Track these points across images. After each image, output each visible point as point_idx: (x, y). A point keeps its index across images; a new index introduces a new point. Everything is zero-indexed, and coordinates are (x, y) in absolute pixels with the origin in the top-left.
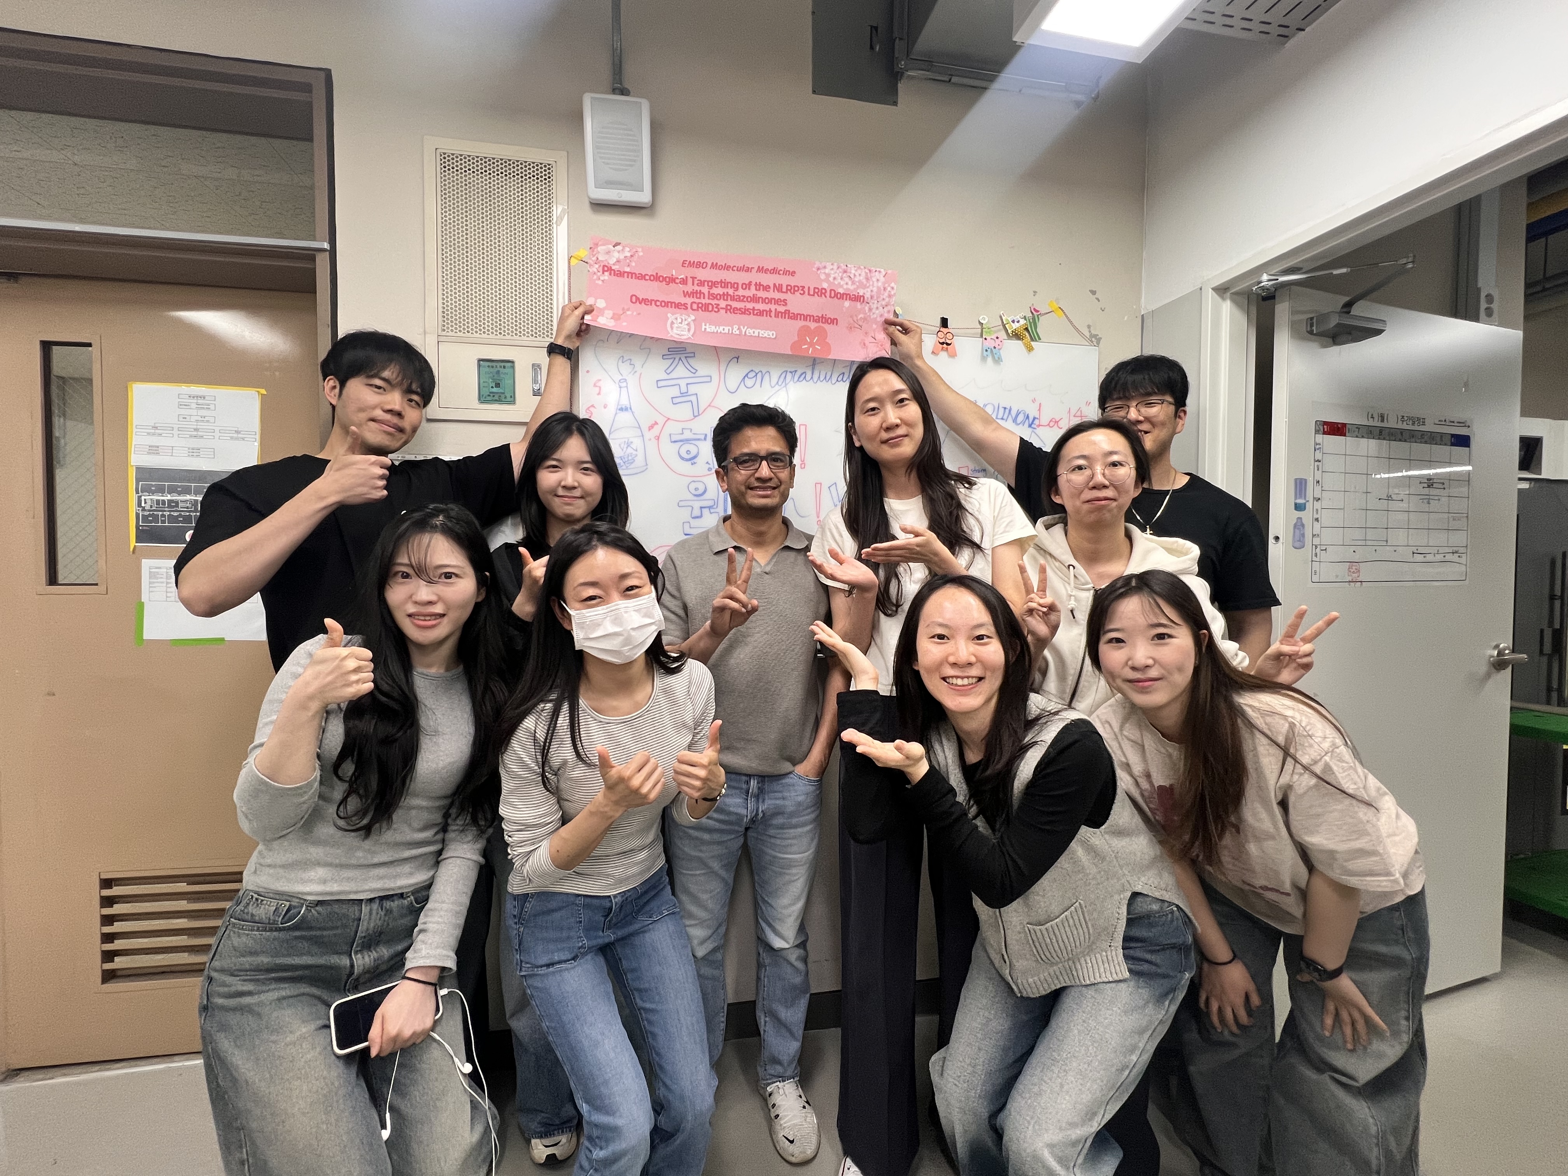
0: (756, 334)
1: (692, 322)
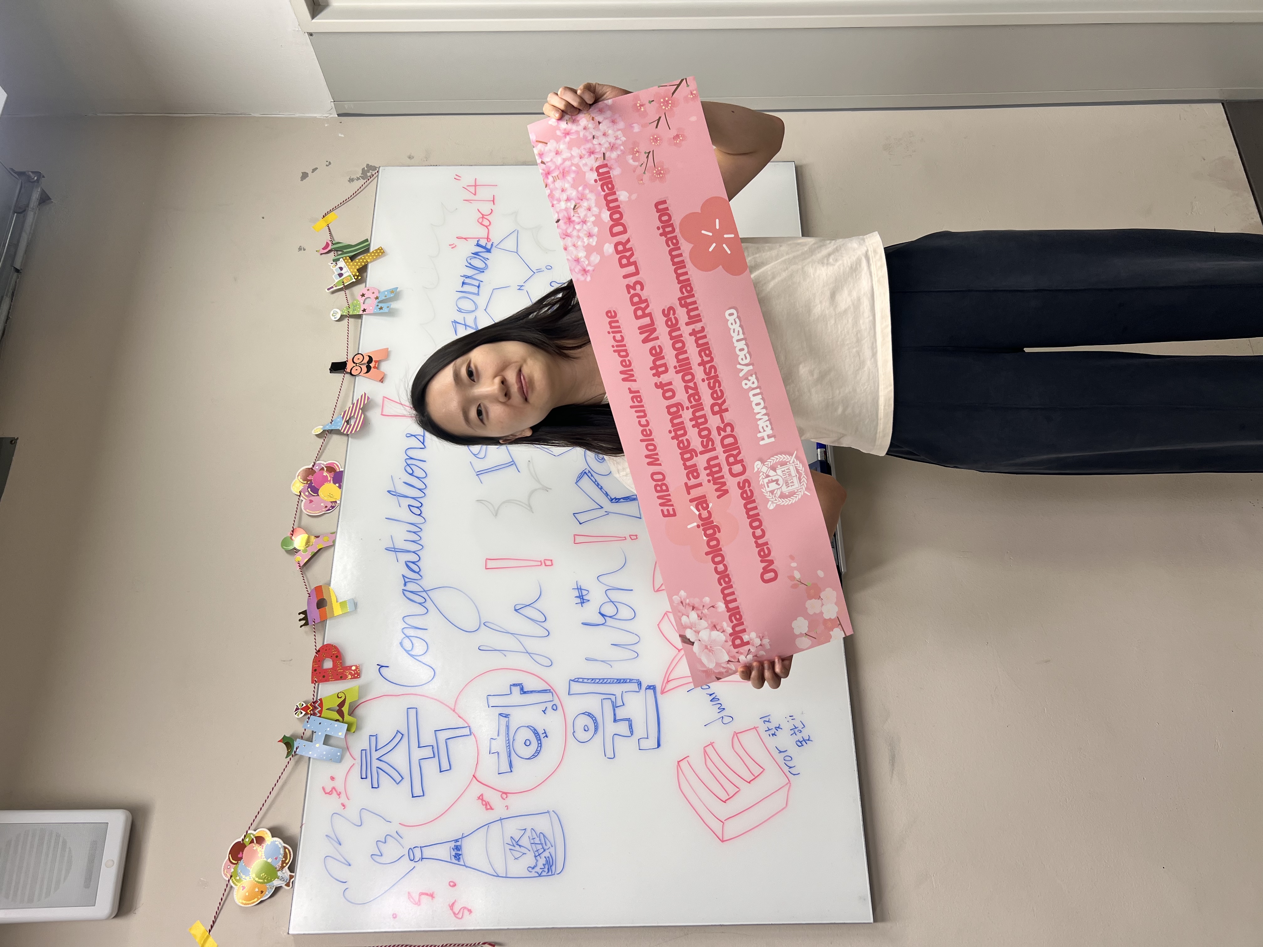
0: (742, 344)
1: (768, 464)
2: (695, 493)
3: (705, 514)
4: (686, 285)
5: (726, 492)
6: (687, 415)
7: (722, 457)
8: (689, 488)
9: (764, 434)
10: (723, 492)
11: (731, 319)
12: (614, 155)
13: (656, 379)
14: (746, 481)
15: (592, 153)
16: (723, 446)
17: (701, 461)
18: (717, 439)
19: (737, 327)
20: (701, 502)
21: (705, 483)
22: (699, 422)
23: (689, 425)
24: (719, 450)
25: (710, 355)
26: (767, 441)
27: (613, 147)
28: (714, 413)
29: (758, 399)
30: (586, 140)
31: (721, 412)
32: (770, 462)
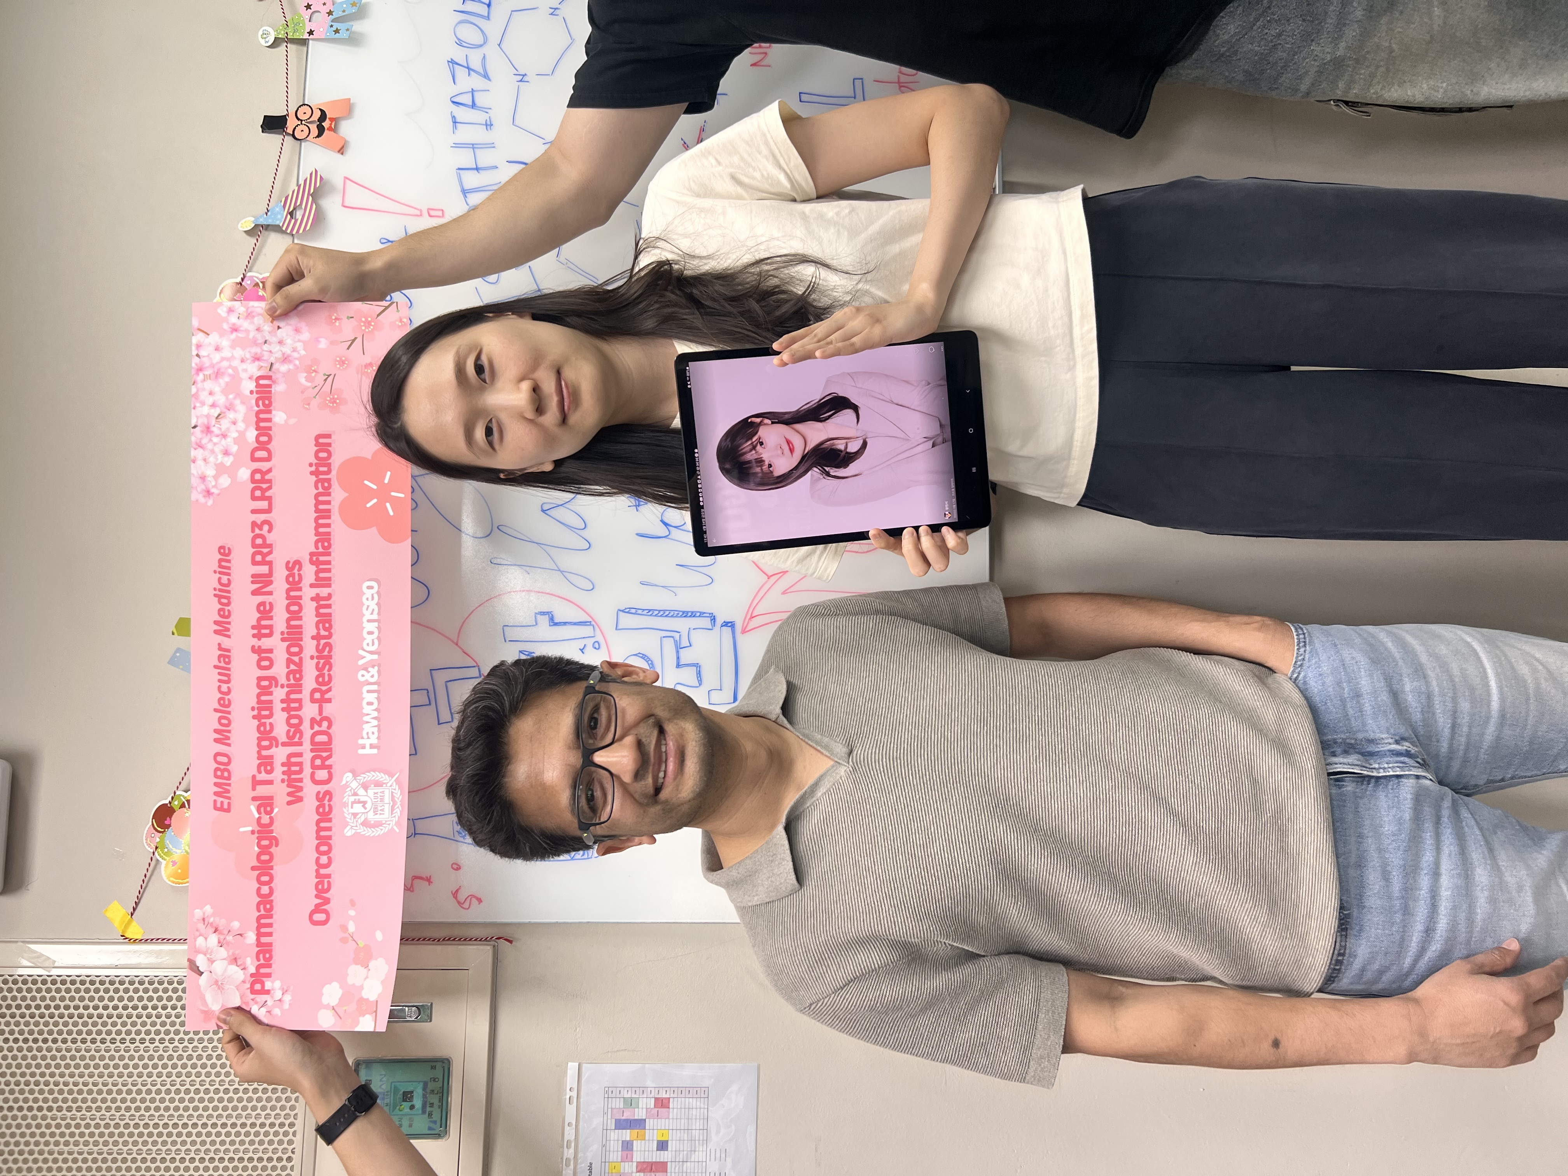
0: (373, 627)
1: (360, 780)
2: (262, 790)
3: (266, 819)
4: (324, 540)
5: (300, 799)
6: (279, 694)
7: (308, 756)
8: (255, 783)
9: (367, 743)
10: (295, 798)
11: (368, 593)
12: (284, 368)
13: (255, 642)
14: (328, 793)
15: (257, 358)
16: (313, 742)
17: (280, 754)
18: (308, 732)
19: (373, 605)
20: (265, 804)
21: (277, 782)
22: (292, 706)
23: (278, 706)
24: (307, 746)
25: (328, 629)
26: (368, 751)
27: (286, 359)
28: (313, 700)
29: (372, 697)
30: (255, 343)
31: (322, 701)
32: (362, 778)
